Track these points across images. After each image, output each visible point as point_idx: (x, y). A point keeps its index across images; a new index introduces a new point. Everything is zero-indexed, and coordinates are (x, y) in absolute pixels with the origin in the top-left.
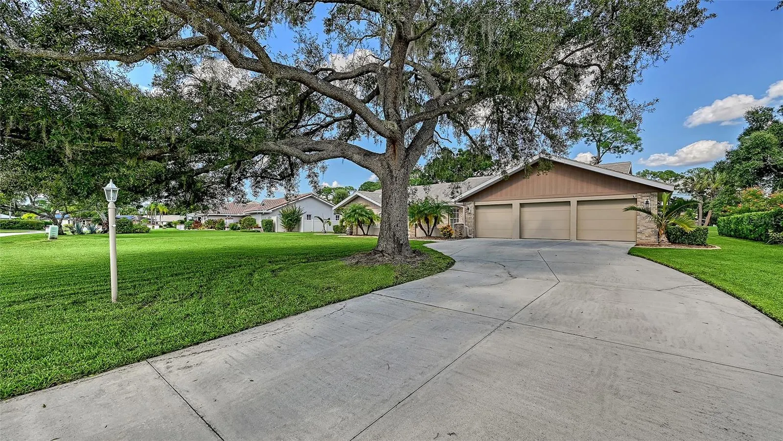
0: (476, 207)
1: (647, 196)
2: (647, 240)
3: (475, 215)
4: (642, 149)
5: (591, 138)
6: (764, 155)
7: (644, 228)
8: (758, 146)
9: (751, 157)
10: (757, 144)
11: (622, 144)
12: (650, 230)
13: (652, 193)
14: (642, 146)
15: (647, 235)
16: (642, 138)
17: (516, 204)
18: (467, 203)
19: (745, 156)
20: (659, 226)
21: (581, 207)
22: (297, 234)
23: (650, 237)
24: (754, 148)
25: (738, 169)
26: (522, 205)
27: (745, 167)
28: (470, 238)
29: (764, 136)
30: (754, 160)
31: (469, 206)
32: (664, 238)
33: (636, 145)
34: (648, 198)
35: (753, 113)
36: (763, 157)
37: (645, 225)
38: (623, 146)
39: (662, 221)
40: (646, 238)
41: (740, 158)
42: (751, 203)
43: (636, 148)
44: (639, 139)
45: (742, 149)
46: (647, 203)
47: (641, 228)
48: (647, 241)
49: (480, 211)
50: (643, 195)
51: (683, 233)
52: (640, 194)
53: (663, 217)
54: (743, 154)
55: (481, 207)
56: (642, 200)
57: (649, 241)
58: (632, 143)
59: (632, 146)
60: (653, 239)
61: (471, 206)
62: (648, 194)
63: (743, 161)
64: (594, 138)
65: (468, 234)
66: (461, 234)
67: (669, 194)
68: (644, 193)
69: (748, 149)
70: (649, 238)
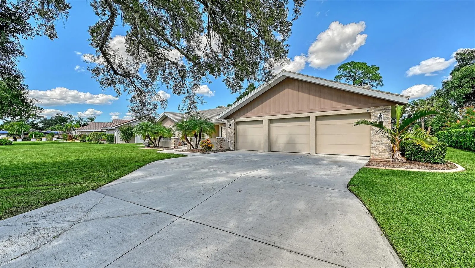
0: (237, 123)
1: (380, 110)
2: (381, 155)
3: (236, 130)
4: (383, 84)
5: (350, 78)
6: (473, 83)
7: (378, 143)
8: (467, 76)
9: (463, 85)
10: (467, 75)
11: (369, 81)
12: (383, 145)
13: (386, 107)
14: (383, 82)
15: (381, 151)
16: (382, 77)
17: (266, 120)
18: (229, 120)
19: (458, 84)
20: (393, 141)
21: (319, 122)
22: (132, 144)
23: (383, 152)
24: (465, 78)
25: (453, 95)
26: (271, 121)
27: (458, 93)
28: (231, 150)
29: (473, 68)
30: (465, 87)
31: (231, 122)
32: (398, 155)
33: (379, 82)
34: (381, 112)
35: (461, 54)
36: (472, 85)
37: (379, 139)
38: (370, 82)
39: (395, 136)
40: (380, 154)
41: (454, 87)
42: (468, 119)
43: (379, 84)
44: (381, 77)
45: (455, 79)
46: (380, 116)
47: (375, 143)
48: (381, 157)
49: (240, 127)
50: (376, 109)
51: (419, 150)
52: (373, 108)
53: (397, 132)
54: (456, 82)
55: (241, 123)
56: (375, 114)
57: (383, 157)
58: (376, 80)
59: (376, 82)
60: (387, 155)
61: (232, 122)
62: (381, 108)
63: (456, 88)
64: (351, 78)
65: (230, 147)
66: (221, 147)
67: (403, 106)
68: (377, 106)
69: (460, 79)
70: (383, 154)
